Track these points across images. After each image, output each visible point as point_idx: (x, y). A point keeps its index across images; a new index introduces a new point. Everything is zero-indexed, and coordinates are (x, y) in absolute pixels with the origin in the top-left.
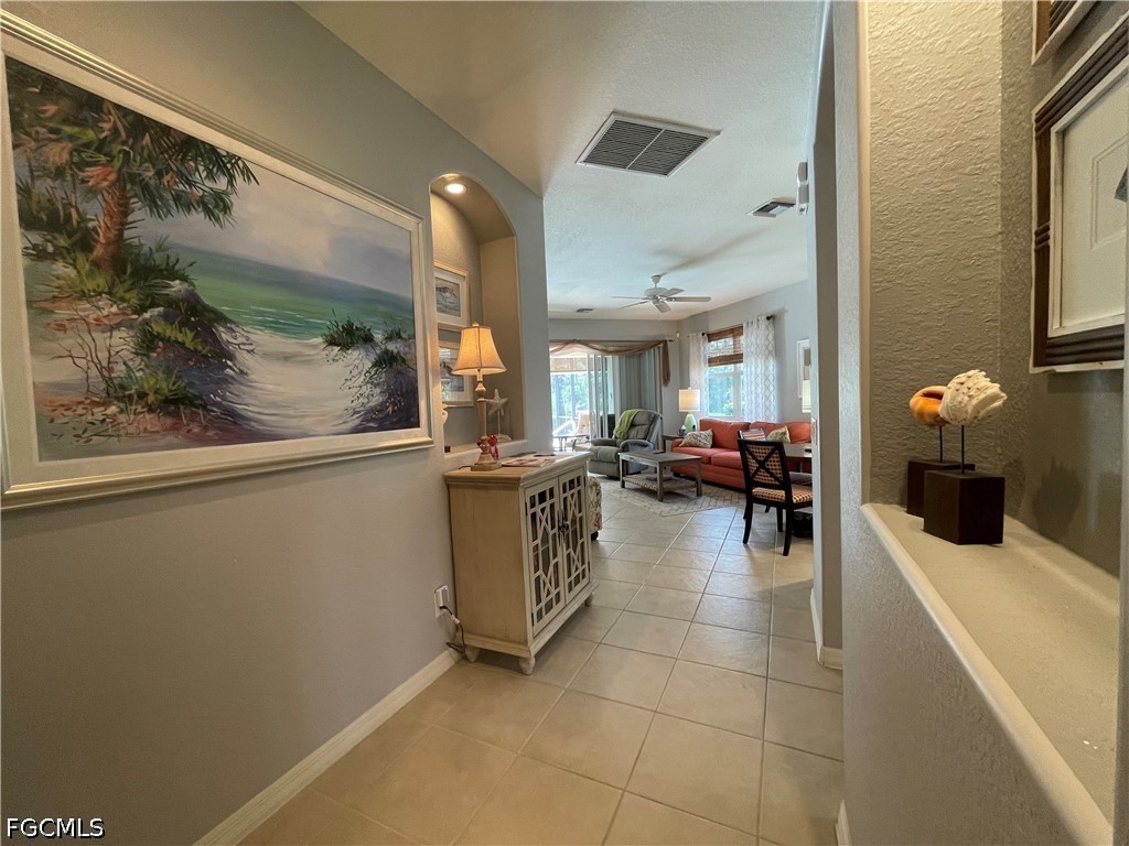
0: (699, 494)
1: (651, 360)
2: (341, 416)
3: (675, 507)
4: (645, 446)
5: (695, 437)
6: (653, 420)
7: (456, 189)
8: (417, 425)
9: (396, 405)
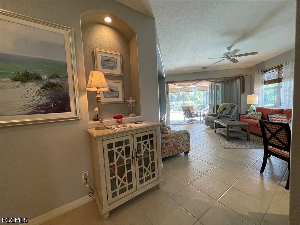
0: (248, 140)
1: (237, 84)
2: (22, 108)
3: (233, 145)
4: (229, 117)
5: (252, 115)
6: (233, 107)
7: (108, 20)
8: (70, 111)
9: (56, 103)
